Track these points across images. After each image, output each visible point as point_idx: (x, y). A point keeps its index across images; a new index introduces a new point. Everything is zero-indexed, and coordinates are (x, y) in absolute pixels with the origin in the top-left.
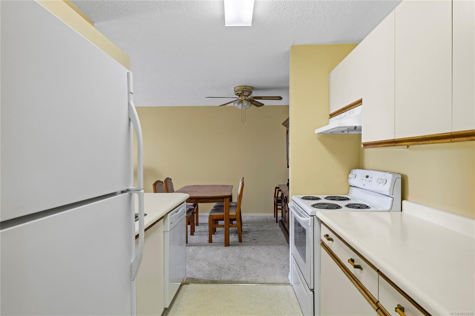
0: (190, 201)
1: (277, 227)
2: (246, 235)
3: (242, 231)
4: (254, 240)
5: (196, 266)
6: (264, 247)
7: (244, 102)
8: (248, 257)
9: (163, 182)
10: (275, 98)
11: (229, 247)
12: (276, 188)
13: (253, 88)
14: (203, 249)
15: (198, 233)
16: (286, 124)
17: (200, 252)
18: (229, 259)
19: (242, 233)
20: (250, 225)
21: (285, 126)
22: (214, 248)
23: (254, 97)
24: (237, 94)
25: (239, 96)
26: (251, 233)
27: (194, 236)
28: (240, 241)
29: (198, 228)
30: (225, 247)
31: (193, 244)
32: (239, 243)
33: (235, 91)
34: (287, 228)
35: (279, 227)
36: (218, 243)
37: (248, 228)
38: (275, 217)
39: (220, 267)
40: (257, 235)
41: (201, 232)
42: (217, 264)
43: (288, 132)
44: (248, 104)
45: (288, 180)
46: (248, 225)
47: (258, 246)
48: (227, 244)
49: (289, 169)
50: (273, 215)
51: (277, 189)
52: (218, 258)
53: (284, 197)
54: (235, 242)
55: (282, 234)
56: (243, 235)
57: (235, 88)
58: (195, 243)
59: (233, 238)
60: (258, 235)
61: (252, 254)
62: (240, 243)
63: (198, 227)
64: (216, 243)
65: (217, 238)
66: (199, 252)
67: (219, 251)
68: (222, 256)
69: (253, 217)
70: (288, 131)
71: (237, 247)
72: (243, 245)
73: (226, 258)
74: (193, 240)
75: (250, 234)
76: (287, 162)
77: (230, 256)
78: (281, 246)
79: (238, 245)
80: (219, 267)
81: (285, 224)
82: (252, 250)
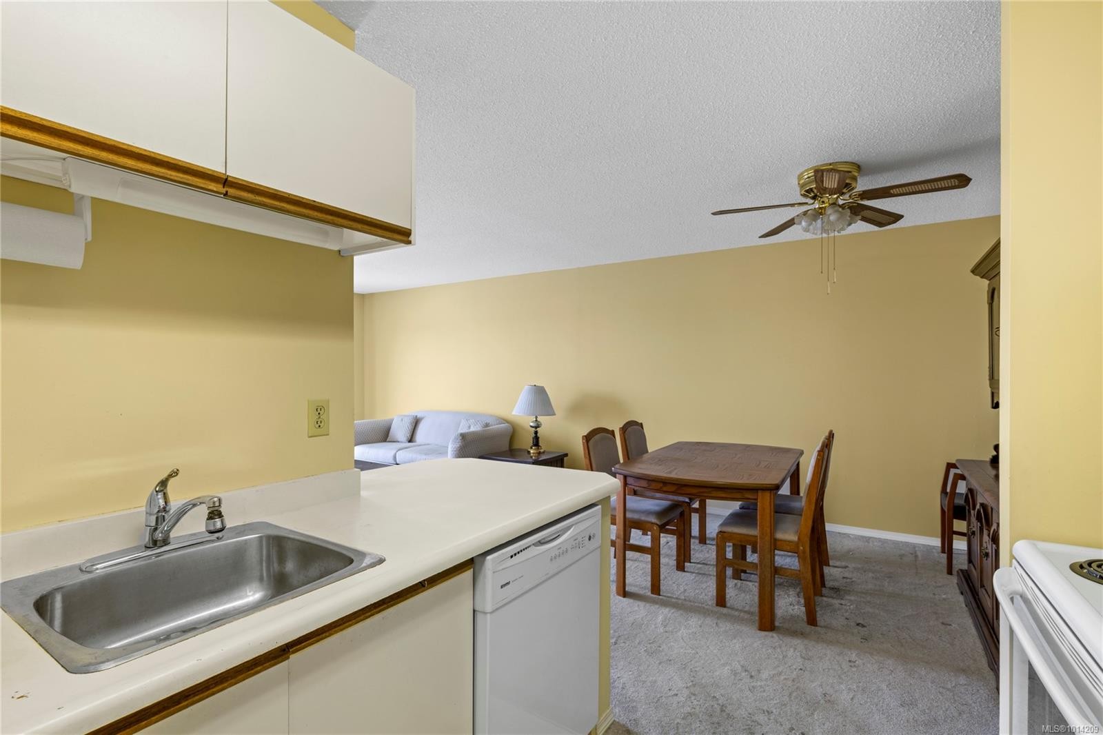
0: (661, 488)
1: (951, 593)
2: (836, 602)
3: (823, 585)
4: (858, 624)
5: (655, 682)
6: (890, 662)
7: (829, 211)
8: (825, 695)
9: (613, 431)
10: (943, 184)
11: (770, 634)
12: (950, 466)
13: (859, 167)
14: (694, 621)
15: (699, 566)
16: (989, 267)
17: (683, 632)
18: (759, 684)
19: (824, 591)
20: (853, 565)
21: (982, 277)
22: (726, 626)
23: (864, 192)
24: (807, 191)
25: (814, 198)
26: (853, 598)
27: (684, 574)
28: (812, 620)
29: (702, 551)
30: (759, 632)
31: (673, 600)
32: (805, 625)
33: (802, 186)
34: (989, 612)
35: (958, 591)
36: (741, 611)
37: (846, 575)
38: (943, 552)
39: (722, 711)
40: (871, 610)
41: (707, 565)
42: (717, 695)
43: (993, 294)
44: (841, 216)
45: (996, 448)
46: (846, 567)
47: (872, 654)
48: (767, 622)
49: (998, 416)
50: (936, 542)
51: (953, 471)
52: (726, 670)
53: (978, 507)
54: (793, 618)
55: (968, 622)
56: (825, 599)
57: (799, 176)
58: (679, 599)
59: (789, 604)
60: (877, 611)
61: (843, 687)
62: (809, 628)
63: (705, 546)
64: (737, 610)
65: (743, 595)
66: (680, 630)
67: (737, 645)
68: (742, 667)
69: (868, 539)
70: (993, 290)
71: (796, 641)
72: (819, 639)
73: (751, 677)
74: (678, 585)
75: (850, 600)
76: (989, 391)
77: (765, 675)
78: (962, 680)
79: (802, 635)
80: (718, 709)
81: (980, 594)
82: (845, 666)
